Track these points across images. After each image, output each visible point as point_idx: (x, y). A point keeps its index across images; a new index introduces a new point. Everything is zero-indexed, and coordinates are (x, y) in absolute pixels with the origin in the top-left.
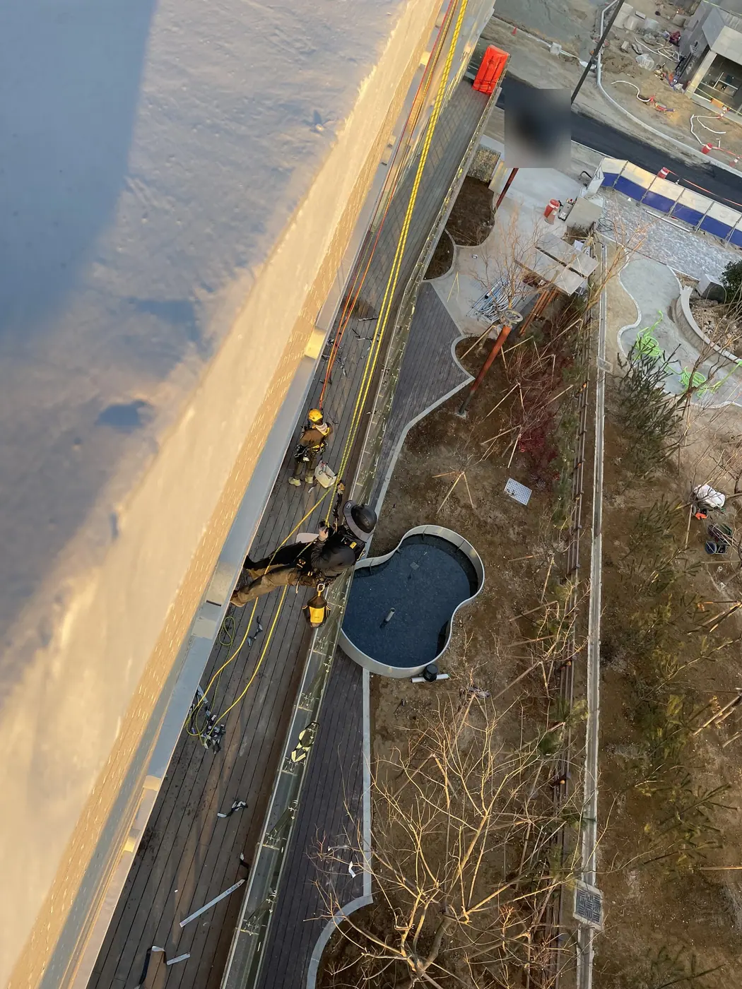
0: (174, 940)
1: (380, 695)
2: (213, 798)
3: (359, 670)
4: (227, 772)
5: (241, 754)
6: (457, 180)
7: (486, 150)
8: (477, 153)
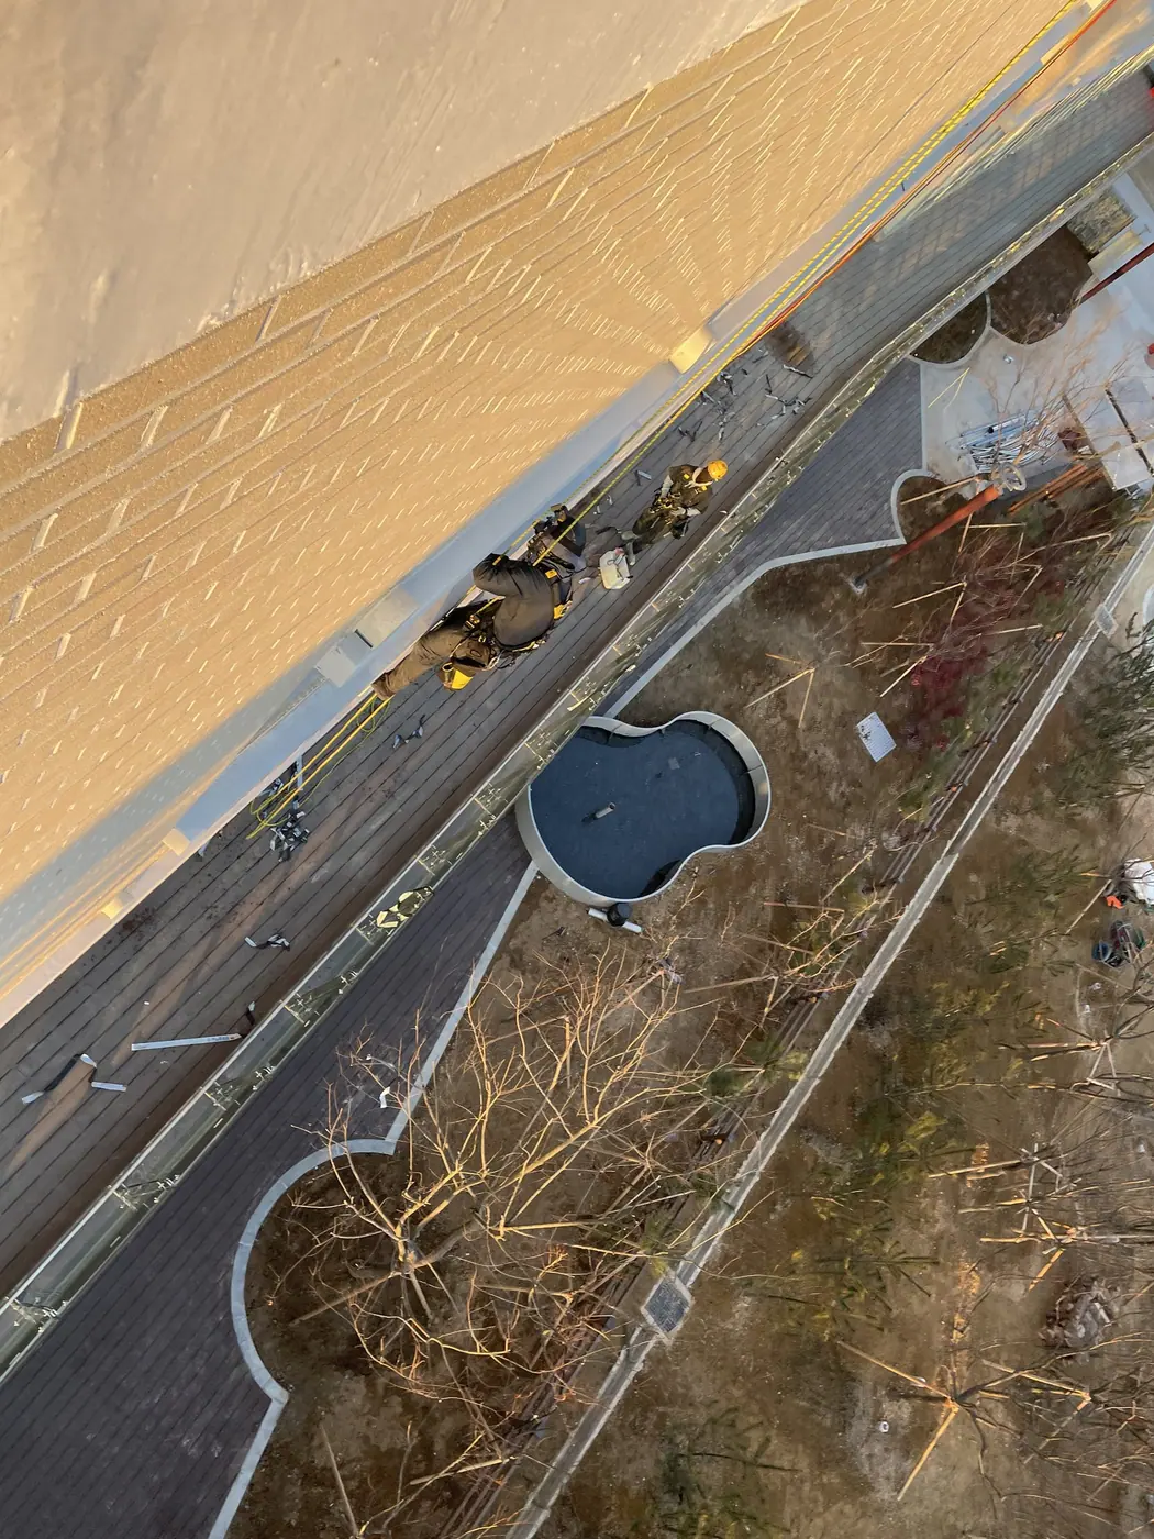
0: (116, 1060)
1: (537, 906)
2: (250, 914)
3: (526, 860)
5: (315, 879)
6: (1047, 223)
7: (1117, 203)
8: (1102, 199)
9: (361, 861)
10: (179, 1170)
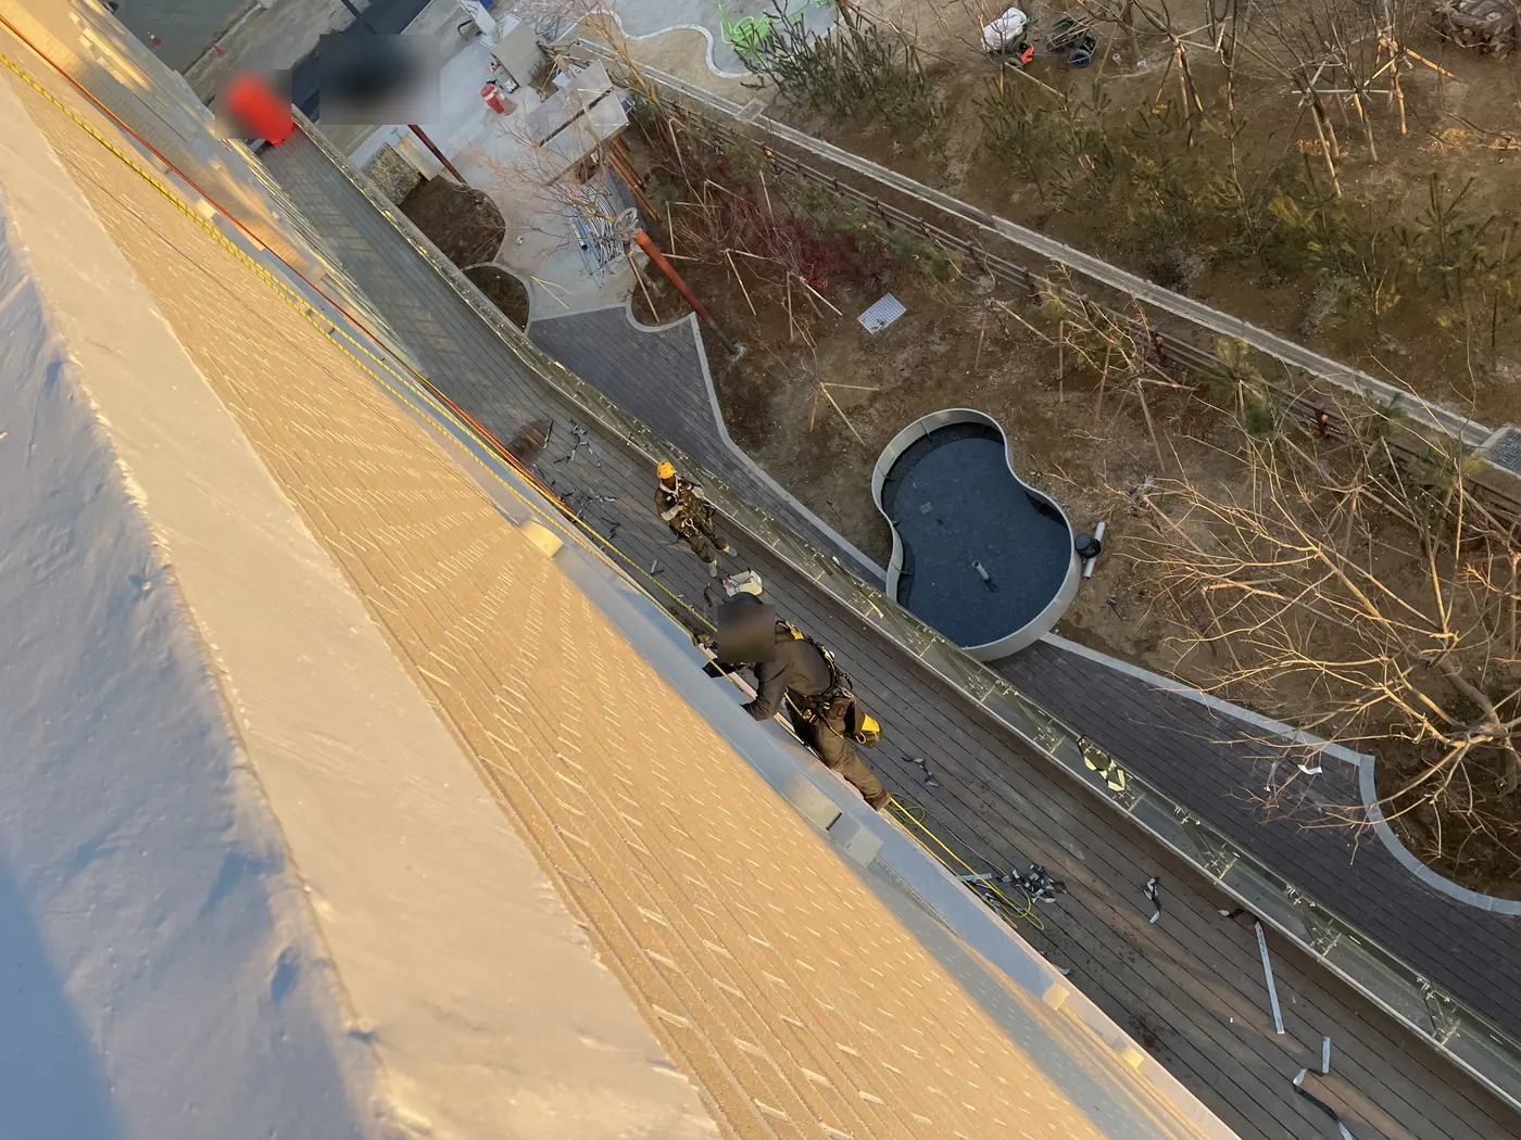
0: (1295, 1049)
1: (1088, 631)
2: (1125, 920)
3: (1040, 645)
4: (1099, 887)
5: (1081, 856)
6: (399, 224)
7: (374, 162)
8: (372, 176)
9: (1058, 811)
10: (1412, 979)
